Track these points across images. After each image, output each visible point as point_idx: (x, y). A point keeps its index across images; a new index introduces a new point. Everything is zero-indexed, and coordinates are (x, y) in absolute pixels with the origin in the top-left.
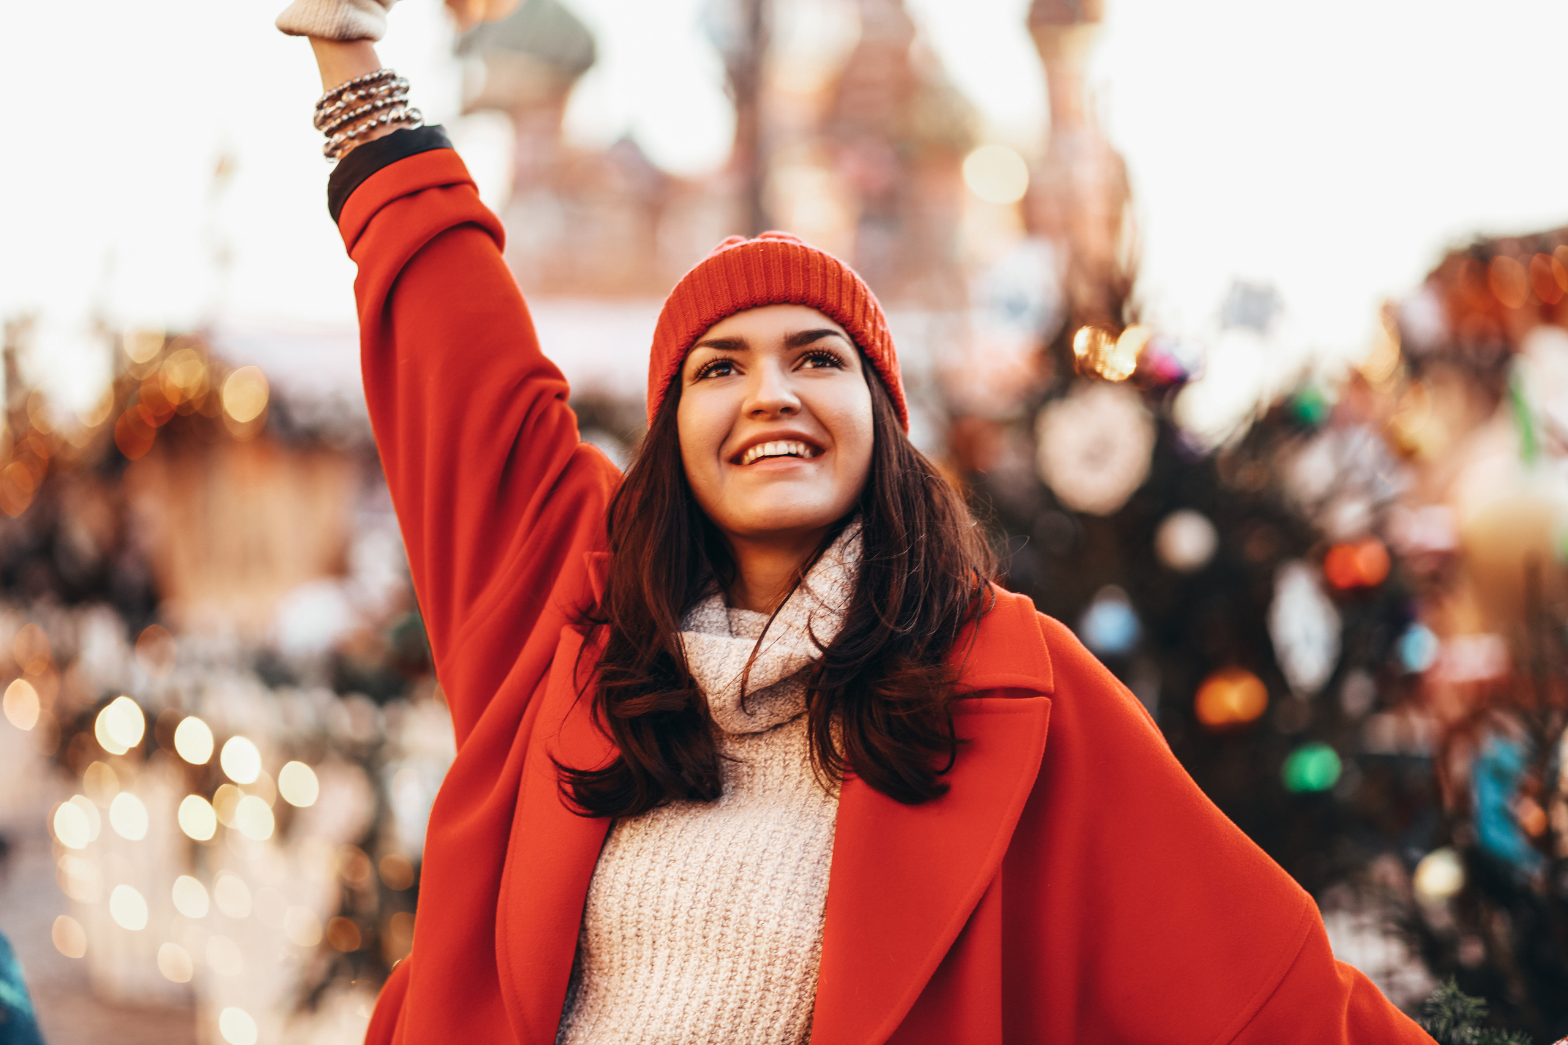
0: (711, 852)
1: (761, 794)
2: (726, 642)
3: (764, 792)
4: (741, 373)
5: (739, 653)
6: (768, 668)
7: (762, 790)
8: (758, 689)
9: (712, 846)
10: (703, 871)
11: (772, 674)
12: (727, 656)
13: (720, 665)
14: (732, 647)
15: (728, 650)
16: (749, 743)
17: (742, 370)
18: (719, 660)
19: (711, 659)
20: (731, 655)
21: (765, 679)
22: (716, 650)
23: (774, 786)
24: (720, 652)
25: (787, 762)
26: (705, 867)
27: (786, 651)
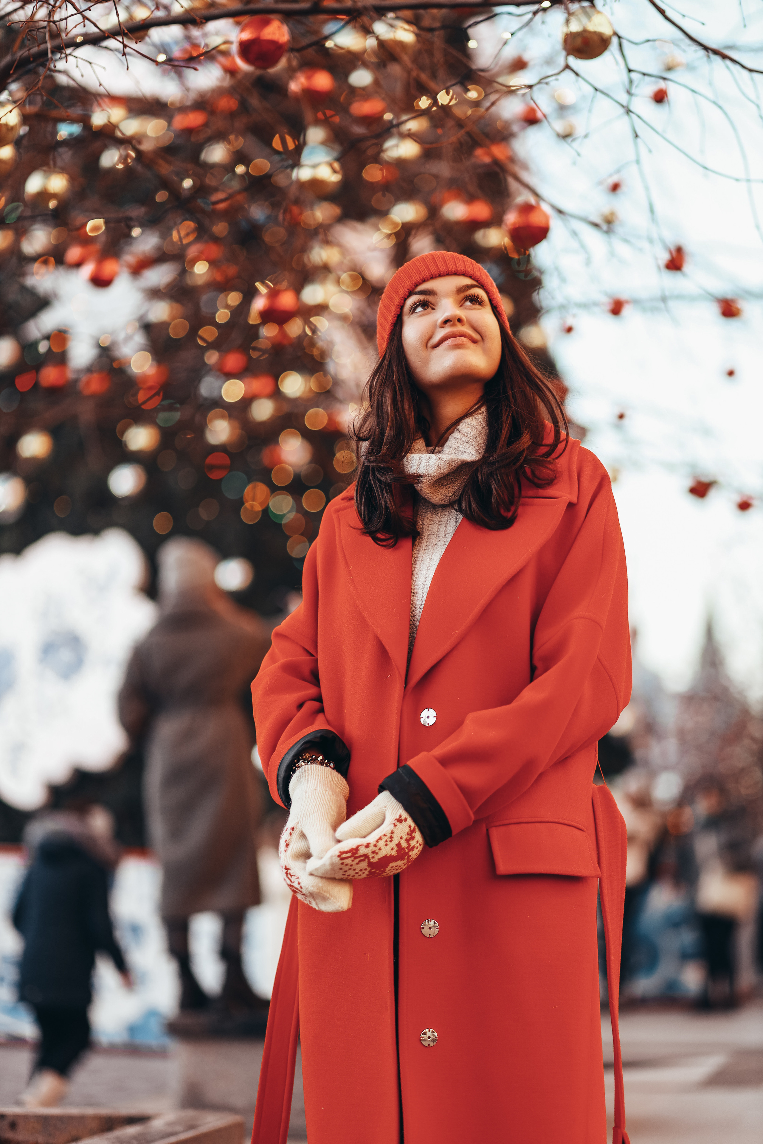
0: (427, 576)
1: (444, 536)
2: (419, 457)
3: (445, 535)
4: (433, 309)
5: (426, 461)
6: (441, 467)
7: (444, 534)
8: (437, 479)
9: (427, 573)
10: (424, 586)
11: (443, 470)
12: (420, 464)
13: (417, 469)
14: (422, 459)
15: (420, 460)
16: (440, 514)
17: (433, 307)
18: (416, 466)
19: (413, 467)
20: (422, 463)
21: (441, 473)
22: (415, 461)
23: (451, 532)
24: (416, 462)
25: (457, 520)
26: (425, 584)
27: (450, 457)
